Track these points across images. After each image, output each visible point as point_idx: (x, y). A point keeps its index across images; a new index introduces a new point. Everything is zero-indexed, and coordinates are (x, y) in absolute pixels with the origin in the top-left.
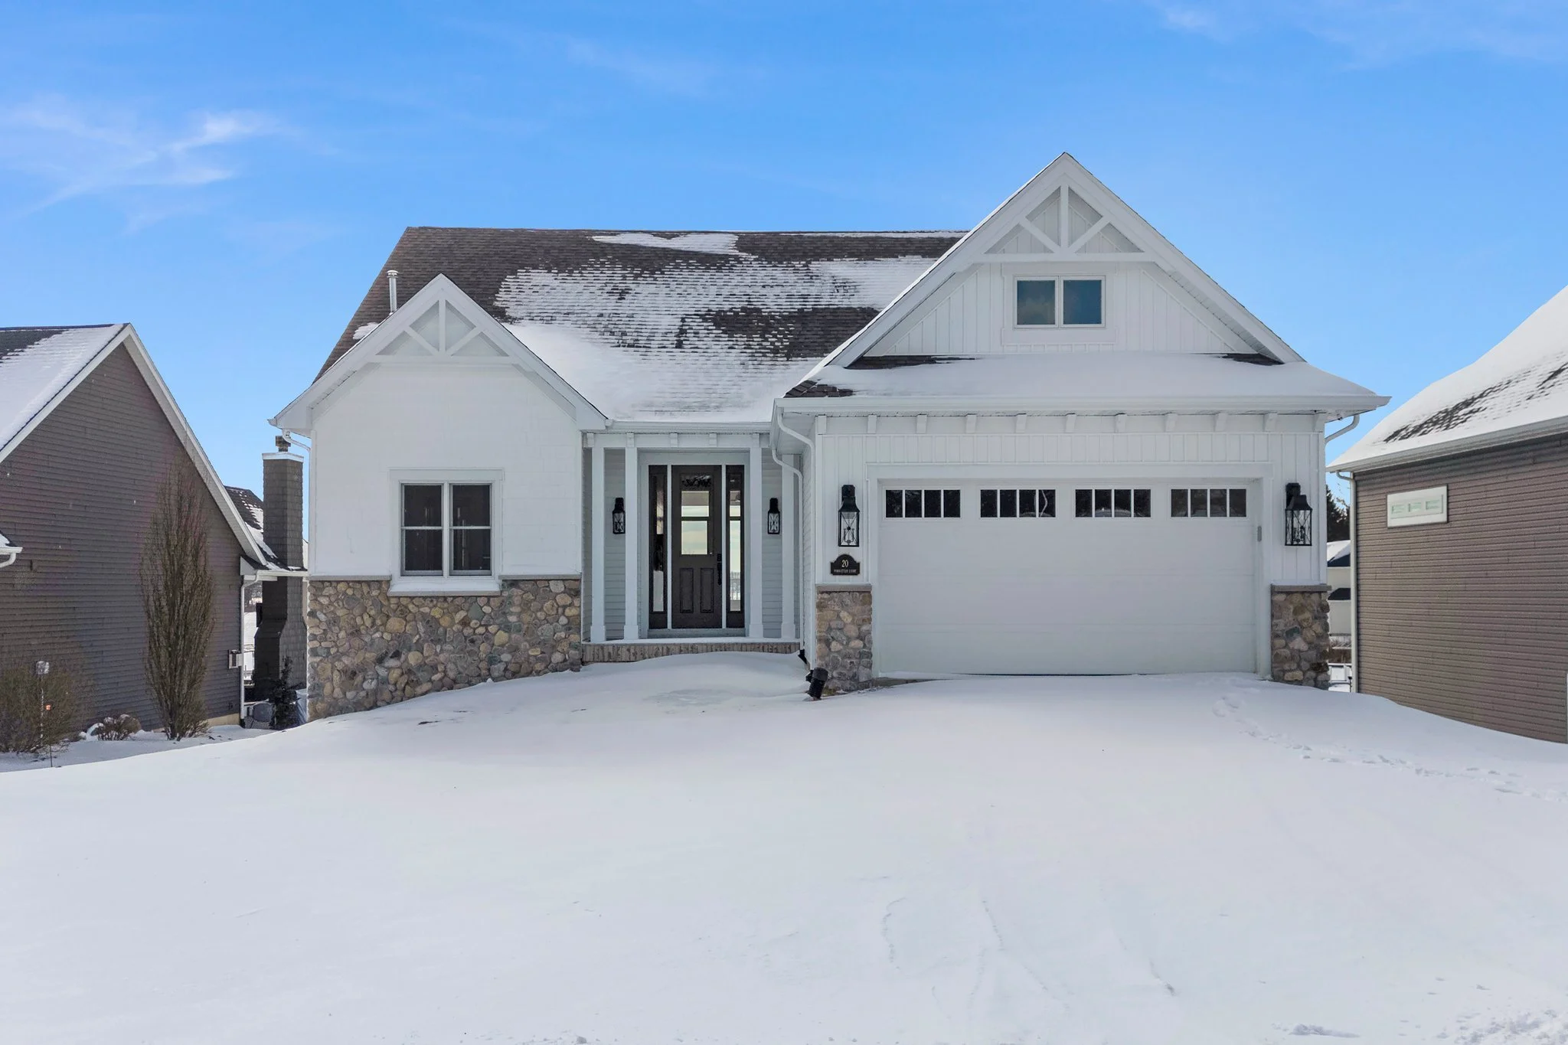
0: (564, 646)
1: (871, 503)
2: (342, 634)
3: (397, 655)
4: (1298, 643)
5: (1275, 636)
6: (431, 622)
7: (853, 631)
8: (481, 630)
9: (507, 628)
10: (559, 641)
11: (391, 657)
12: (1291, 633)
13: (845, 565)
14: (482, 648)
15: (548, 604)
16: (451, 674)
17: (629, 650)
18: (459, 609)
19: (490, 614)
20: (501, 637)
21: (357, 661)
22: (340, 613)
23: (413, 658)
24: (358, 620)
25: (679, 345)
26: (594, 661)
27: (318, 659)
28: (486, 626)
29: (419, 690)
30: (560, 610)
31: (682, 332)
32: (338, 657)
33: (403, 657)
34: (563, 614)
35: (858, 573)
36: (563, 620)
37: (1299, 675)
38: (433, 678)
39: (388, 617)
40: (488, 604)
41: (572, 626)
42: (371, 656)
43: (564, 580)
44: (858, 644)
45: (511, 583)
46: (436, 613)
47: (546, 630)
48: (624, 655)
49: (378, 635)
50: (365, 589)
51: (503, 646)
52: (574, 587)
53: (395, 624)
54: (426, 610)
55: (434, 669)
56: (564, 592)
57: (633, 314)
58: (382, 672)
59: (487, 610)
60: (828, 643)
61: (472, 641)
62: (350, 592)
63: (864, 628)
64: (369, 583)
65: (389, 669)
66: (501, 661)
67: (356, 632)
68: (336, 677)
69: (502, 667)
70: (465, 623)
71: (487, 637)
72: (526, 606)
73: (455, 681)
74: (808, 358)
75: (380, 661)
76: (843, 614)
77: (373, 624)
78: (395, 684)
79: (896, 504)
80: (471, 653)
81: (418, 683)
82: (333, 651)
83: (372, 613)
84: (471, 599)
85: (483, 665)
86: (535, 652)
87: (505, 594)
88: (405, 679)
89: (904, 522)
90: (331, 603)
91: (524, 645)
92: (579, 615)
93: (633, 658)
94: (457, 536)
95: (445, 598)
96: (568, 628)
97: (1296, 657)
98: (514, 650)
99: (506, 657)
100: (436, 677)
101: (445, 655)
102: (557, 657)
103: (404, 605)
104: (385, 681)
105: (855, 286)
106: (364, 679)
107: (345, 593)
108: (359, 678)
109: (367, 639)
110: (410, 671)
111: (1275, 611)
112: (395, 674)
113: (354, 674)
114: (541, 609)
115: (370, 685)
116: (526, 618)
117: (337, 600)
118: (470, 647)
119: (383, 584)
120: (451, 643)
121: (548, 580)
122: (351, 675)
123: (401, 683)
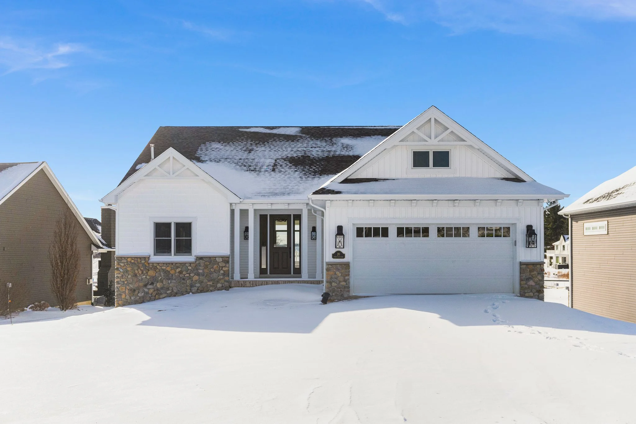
0: (222, 281)
2: (130, 276)
3: (152, 284)
6: (166, 272)
8: (187, 275)
9: (198, 274)
10: (220, 279)
11: (150, 285)
13: (338, 255)
14: (187, 281)
15: (215, 266)
16: (175, 291)
17: (250, 283)
18: (178, 267)
19: (191, 270)
20: (196, 278)
21: (135, 286)
22: (129, 269)
23: (159, 285)
24: (136, 271)
25: (273, 170)
26: (235, 287)
27: (120, 285)
28: (189, 274)
29: (161, 296)
30: (220, 268)
31: (275, 165)
32: (128, 284)
33: (155, 285)
34: (222, 269)
36: (222, 272)
38: (167, 292)
39: (149, 270)
40: (190, 266)
41: (226, 274)
42: (141, 284)
43: (223, 257)
45: (200, 259)
46: (168, 269)
47: (215, 275)
48: (248, 284)
49: (144, 277)
50: (139, 260)
51: (196, 281)
52: (226, 260)
53: (151, 273)
54: (164, 267)
55: (168, 289)
56: (222, 262)
57: (254, 158)
58: (147, 290)
59: (190, 268)
61: (184, 279)
62: (133, 261)
64: (140, 258)
65: (149, 289)
66: (196, 286)
67: (135, 275)
68: (127, 292)
69: (196, 288)
70: (181, 272)
71: (190, 278)
72: (206, 267)
73: (176, 293)
75: (145, 286)
77: (142, 273)
78: (152, 294)
79: (360, 232)
80: (183, 283)
81: (161, 294)
82: (126, 282)
83: (142, 269)
84: (183, 264)
85: (188, 287)
86: (211, 283)
87: (198, 262)
88: (156, 292)
89: (364, 239)
90: (125, 265)
91: (205, 281)
92: (229, 270)
93: (251, 286)
94: (177, 241)
95: (172, 264)
96: (224, 275)
98: (201, 282)
99: (198, 285)
100: (168, 292)
101: (172, 284)
102: (219, 285)
103: (155, 266)
104: (147, 293)
106: (139, 292)
107: (130, 262)
108: (137, 292)
109: (140, 278)
110: (158, 290)
112: (152, 291)
113: (134, 290)
114: (213, 268)
115: (141, 294)
116: (206, 271)
117: (128, 264)
118: (183, 281)
119: (146, 258)
120: (175, 280)
121: (215, 257)
122: (133, 291)
123: (154, 294)
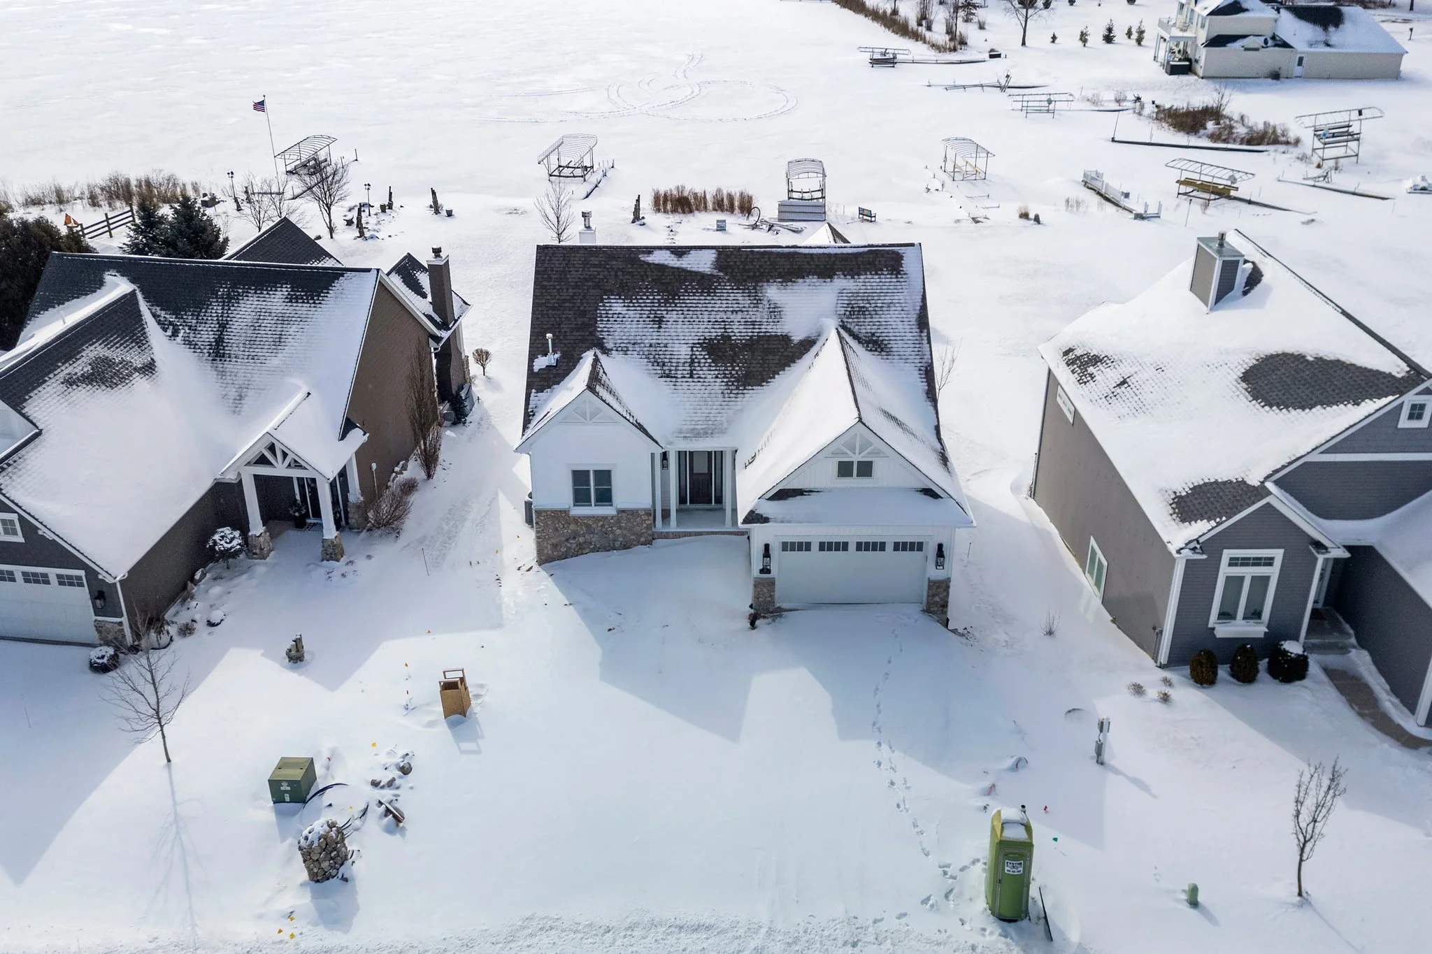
0: (645, 535)
1: (775, 551)
2: (550, 531)
3: (574, 538)
4: (937, 599)
5: (928, 596)
6: (588, 526)
7: (768, 595)
8: (610, 529)
9: (620, 528)
10: (643, 534)
11: (572, 539)
12: (934, 595)
13: (765, 570)
14: (610, 537)
15: (637, 519)
16: (598, 546)
17: (673, 533)
18: (599, 521)
19: (613, 523)
20: (618, 532)
21: (558, 540)
22: (549, 523)
23: (581, 540)
24: (557, 525)
25: (691, 376)
26: (658, 539)
27: (541, 540)
28: (612, 528)
29: (584, 552)
30: (643, 521)
31: (692, 362)
32: (549, 539)
33: (577, 539)
34: (645, 523)
35: (770, 573)
36: (645, 525)
37: (936, 609)
39: (570, 524)
40: (612, 519)
41: (649, 527)
42: (563, 539)
43: (645, 510)
44: (769, 599)
45: (621, 511)
46: (590, 522)
47: (637, 529)
48: (671, 536)
49: (566, 531)
50: (559, 513)
51: (619, 536)
52: (648, 512)
53: (572, 527)
54: (586, 521)
55: (591, 543)
56: (644, 514)
57: (667, 344)
58: (569, 545)
59: (612, 521)
60: (758, 599)
61: (606, 534)
62: (553, 514)
63: (772, 594)
64: (560, 511)
65: (572, 543)
66: (619, 541)
67: (556, 529)
68: (549, 547)
69: (619, 543)
70: (603, 526)
71: (612, 532)
72: (628, 520)
73: (600, 549)
74: (754, 388)
75: (567, 540)
76: (764, 590)
77: (563, 527)
78: (574, 549)
79: (785, 547)
80: (606, 539)
81: (584, 548)
82: (547, 537)
83: (563, 522)
84: (604, 518)
85: (611, 543)
86: (634, 538)
87: (619, 515)
88: (578, 547)
89: (788, 553)
90: (545, 519)
91: (628, 536)
92: (651, 522)
93: (674, 537)
94: (596, 490)
95: (594, 517)
96: (647, 528)
97: (936, 603)
98: (624, 537)
99: (622, 539)
100: (591, 547)
101: (595, 538)
102: (642, 539)
103: (576, 520)
104: (570, 548)
105: (780, 312)
106: (561, 547)
107: (550, 515)
108: (559, 547)
109: (561, 532)
110: (580, 544)
111: (930, 587)
112: (574, 546)
114: (635, 521)
115: (563, 550)
116: (628, 524)
117: (548, 518)
118: (605, 535)
119: (566, 512)
120: (597, 534)
121: (637, 511)
122: (555, 546)
123: (577, 549)
